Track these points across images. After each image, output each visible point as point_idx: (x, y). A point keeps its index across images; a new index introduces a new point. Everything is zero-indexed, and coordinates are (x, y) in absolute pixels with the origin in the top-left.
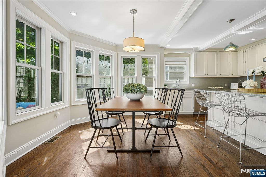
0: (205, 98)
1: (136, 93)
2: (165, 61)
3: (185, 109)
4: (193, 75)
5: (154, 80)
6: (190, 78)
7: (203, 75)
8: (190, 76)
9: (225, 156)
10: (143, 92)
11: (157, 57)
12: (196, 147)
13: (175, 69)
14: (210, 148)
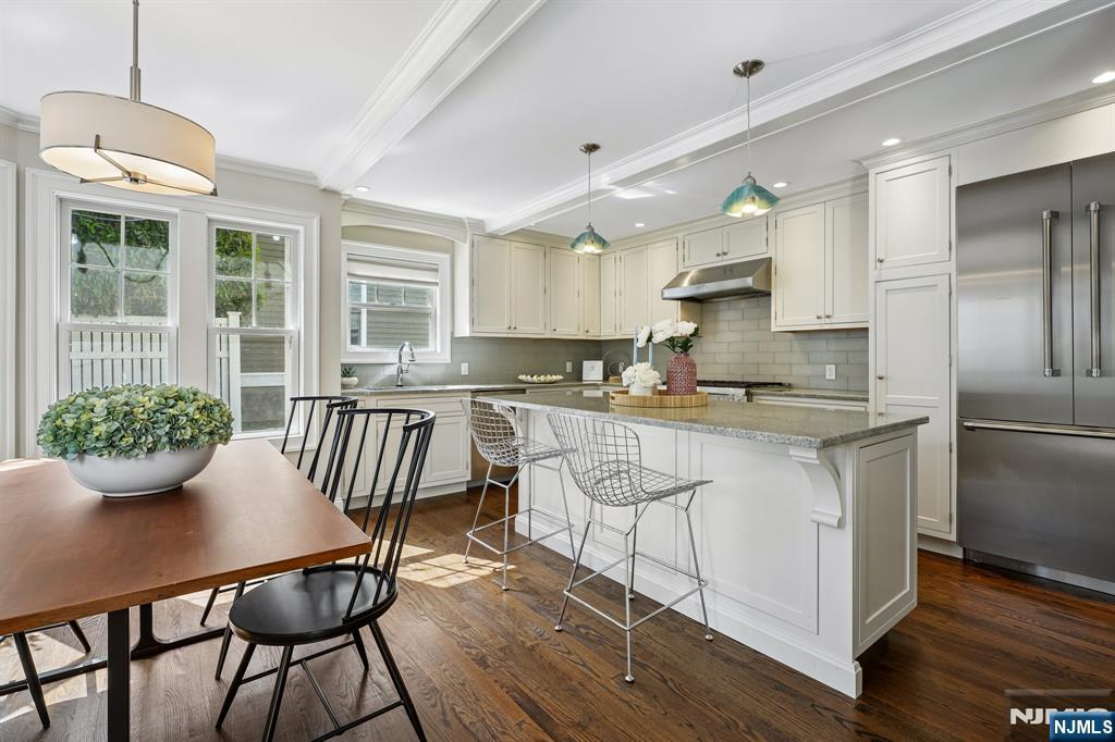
0: (511, 428)
1: (150, 451)
2: (344, 258)
3: (434, 474)
4: (464, 330)
5: (287, 345)
6: (456, 341)
7: (500, 330)
8: (452, 333)
9: (584, 665)
10: (204, 439)
11: (302, 236)
12: (482, 661)
13: (394, 299)
14: (532, 649)
